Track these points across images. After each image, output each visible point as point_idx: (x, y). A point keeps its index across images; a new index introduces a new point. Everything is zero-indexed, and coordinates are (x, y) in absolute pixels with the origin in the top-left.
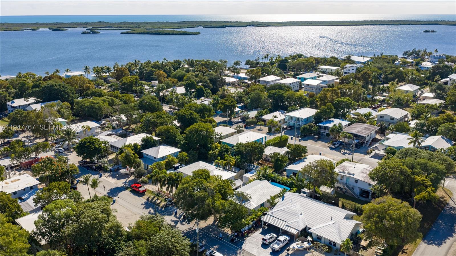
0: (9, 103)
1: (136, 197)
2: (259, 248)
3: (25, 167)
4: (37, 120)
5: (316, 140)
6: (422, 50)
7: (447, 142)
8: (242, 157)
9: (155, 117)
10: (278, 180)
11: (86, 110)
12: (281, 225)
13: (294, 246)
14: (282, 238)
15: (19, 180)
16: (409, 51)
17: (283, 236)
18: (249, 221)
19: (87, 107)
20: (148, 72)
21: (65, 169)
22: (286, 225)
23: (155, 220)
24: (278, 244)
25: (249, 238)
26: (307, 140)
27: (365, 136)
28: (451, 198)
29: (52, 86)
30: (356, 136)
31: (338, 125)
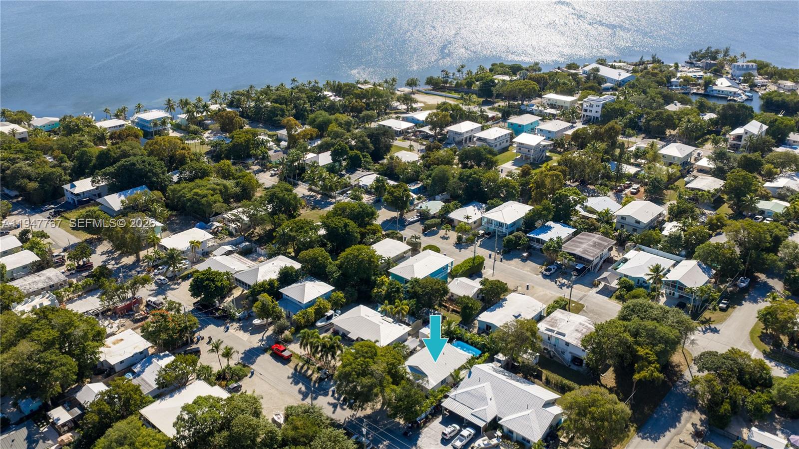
0: (67, 187)
1: (279, 364)
2: (438, 444)
3: (122, 314)
4: (126, 236)
5: (524, 260)
6: (722, 50)
7: (703, 272)
8: (418, 302)
9: (294, 229)
10: (466, 339)
11: (188, 205)
12: (465, 413)
13: (481, 442)
14: (466, 432)
15: (122, 340)
16: (701, 51)
17: (467, 429)
18: (427, 406)
19: (189, 200)
20: (270, 111)
21: (183, 325)
22: (472, 414)
23: (311, 413)
24: (461, 441)
25: (426, 429)
26: (511, 259)
27: (592, 259)
28: (688, 366)
29: (134, 164)
30: (579, 259)
31: (555, 239)
